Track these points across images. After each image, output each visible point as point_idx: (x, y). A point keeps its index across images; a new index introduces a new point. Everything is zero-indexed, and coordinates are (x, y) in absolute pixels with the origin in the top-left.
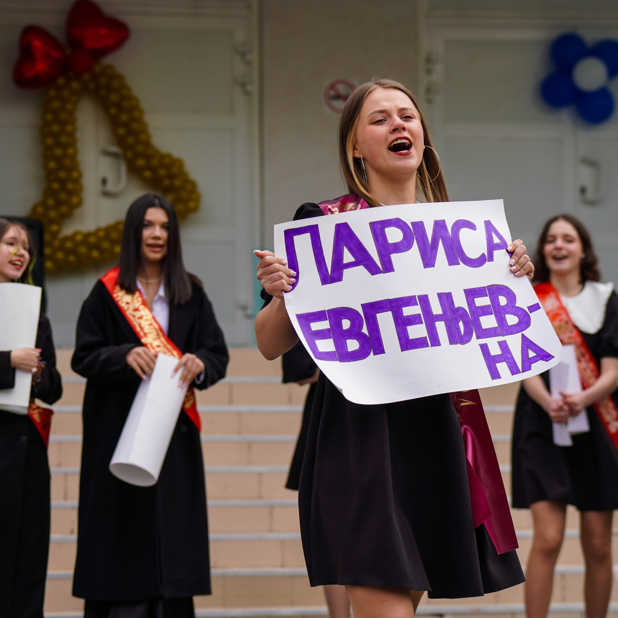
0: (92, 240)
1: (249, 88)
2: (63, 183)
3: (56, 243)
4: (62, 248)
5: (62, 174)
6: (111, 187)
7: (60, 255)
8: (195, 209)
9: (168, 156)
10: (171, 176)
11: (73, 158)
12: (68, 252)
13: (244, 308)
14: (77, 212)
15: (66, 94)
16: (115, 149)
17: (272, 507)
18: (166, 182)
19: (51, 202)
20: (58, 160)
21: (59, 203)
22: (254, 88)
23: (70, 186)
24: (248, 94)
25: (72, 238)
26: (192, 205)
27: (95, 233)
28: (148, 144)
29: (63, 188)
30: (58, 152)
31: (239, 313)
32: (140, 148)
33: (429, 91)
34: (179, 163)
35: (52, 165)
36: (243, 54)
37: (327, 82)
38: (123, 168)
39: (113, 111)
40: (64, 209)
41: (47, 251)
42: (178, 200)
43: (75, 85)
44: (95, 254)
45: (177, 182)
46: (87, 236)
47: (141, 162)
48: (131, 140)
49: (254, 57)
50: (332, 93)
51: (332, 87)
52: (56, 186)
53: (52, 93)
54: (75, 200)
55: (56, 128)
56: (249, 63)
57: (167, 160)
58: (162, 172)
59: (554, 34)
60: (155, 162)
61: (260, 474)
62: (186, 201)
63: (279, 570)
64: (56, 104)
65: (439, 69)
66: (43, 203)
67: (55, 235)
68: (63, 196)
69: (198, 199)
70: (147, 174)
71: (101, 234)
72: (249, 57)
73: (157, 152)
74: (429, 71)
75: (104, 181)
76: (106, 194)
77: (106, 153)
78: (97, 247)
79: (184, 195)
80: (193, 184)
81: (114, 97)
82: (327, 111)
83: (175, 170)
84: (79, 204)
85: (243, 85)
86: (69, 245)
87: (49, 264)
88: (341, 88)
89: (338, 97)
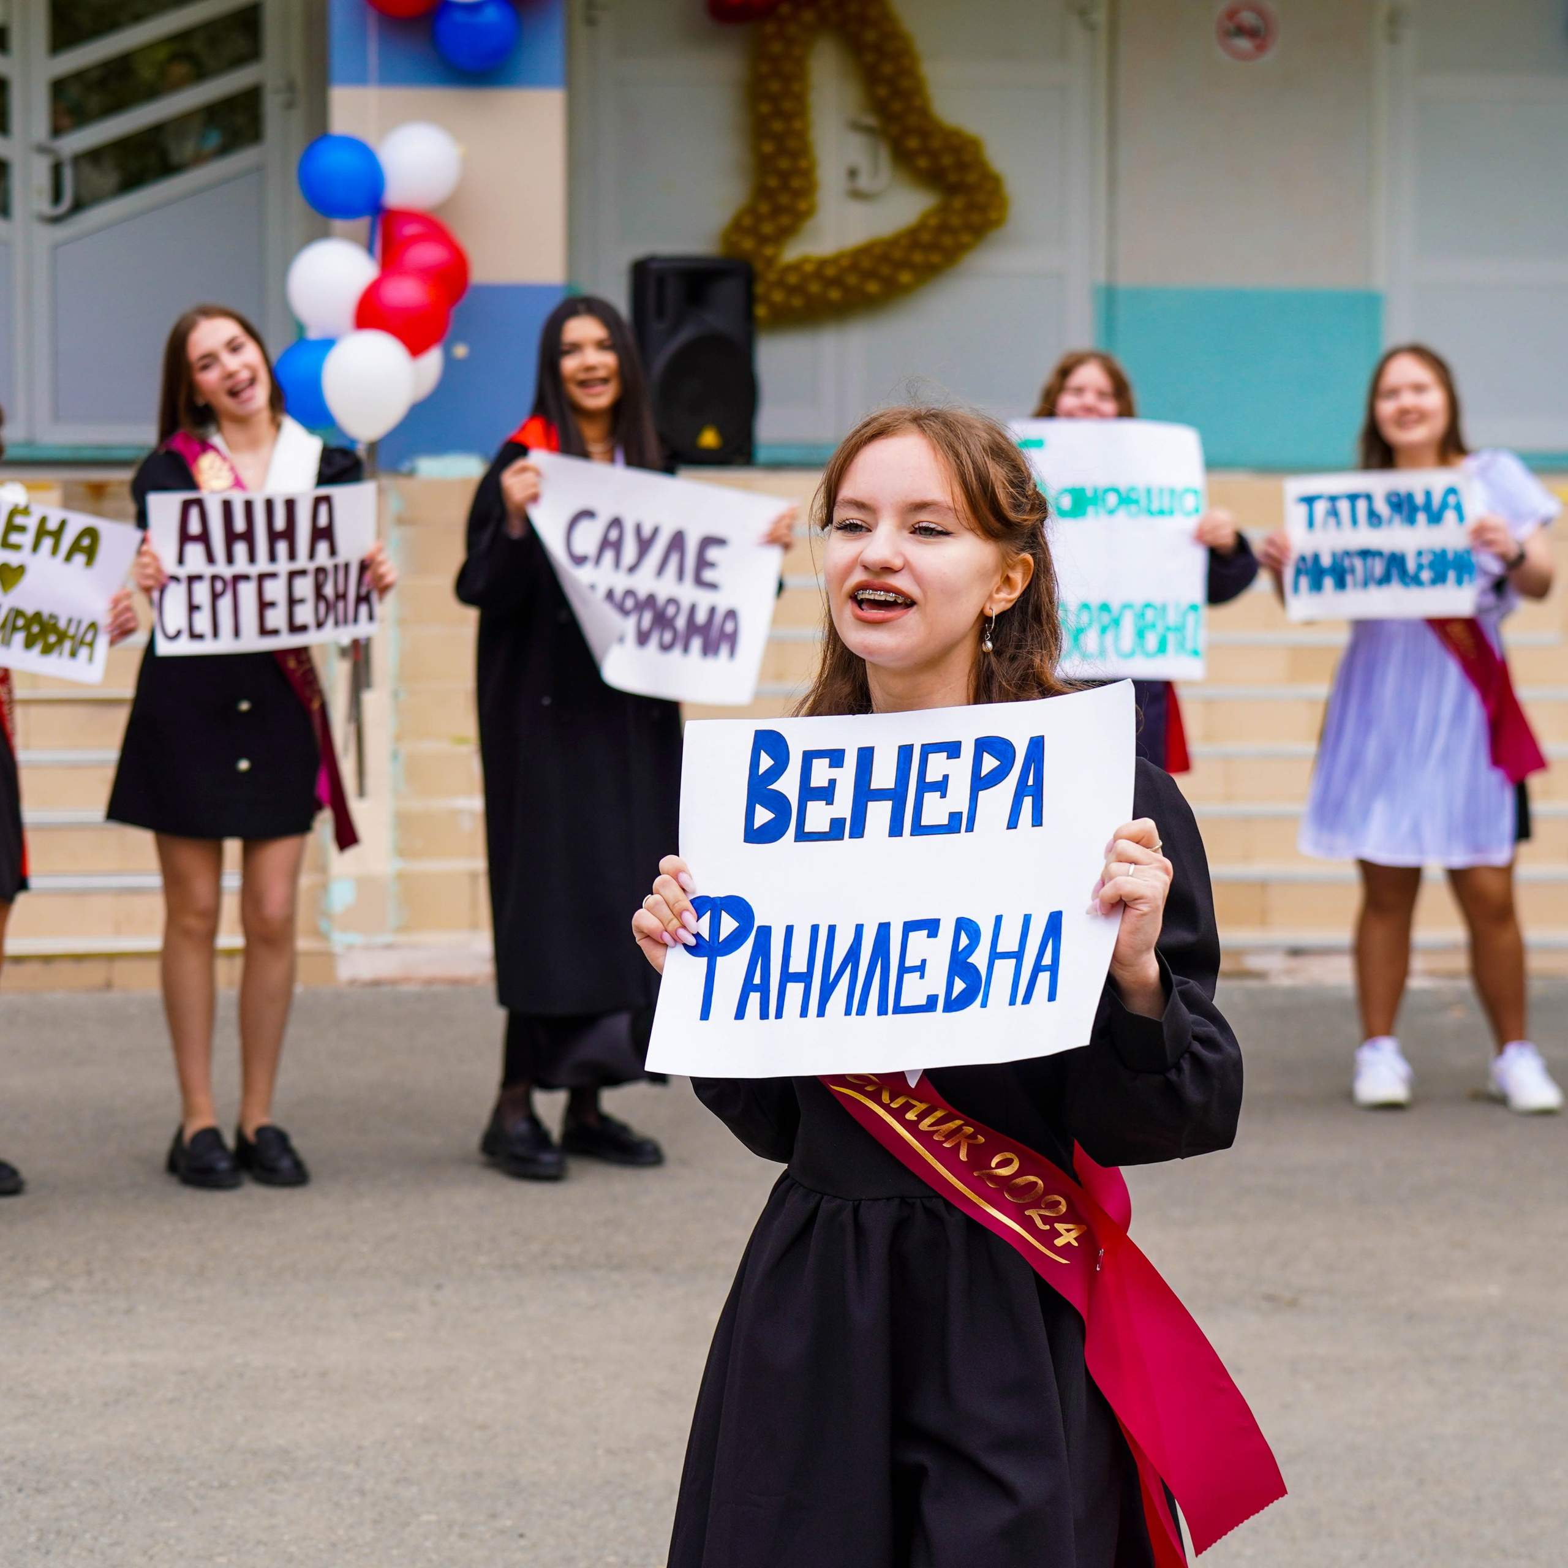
0: (830, 271)
1: (1092, 17)
2: (785, 177)
3: (772, 276)
4: (781, 283)
5: (784, 164)
6: (864, 182)
7: (778, 296)
8: (998, 222)
9: (958, 132)
10: (962, 166)
11: (802, 136)
12: (792, 290)
14: (809, 225)
15: (792, 30)
16: (871, 120)
18: (953, 177)
19: (764, 208)
20: (779, 139)
21: (777, 211)
22: (1100, 16)
23: (796, 183)
24: (1091, 27)
25: (796, 267)
26: (993, 215)
27: (834, 260)
28: (924, 112)
29: (785, 186)
30: (778, 126)
32: (913, 120)
33: (1392, 20)
34: (974, 145)
35: (768, 147)
37: (1223, 8)
38: (884, 155)
39: (869, 58)
40: (785, 220)
41: (760, 289)
42: (971, 207)
43: (808, 16)
44: (835, 294)
45: (972, 178)
46: (823, 263)
47: (913, 143)
48: (897, 106)
50: (1231, 26)
51: (1232, 14)
52: (773, 182)
53: (770, 28)
54: (802, 206)
55: (775, 86)
57: (955, 140)
58: (947, 160)
60: (936, 143)
62: (983, 209)
64: (776, 47)
66: (751, 210)
67: (770, 262)
68: (784, 199)
69: (1003, 206)
70: (923, 163)
71: (845, 262)
73: (938, 127)
75: (853, 173)
76: (857, 195)
77: (857, 127)
78: (837, 282)
79: (981, 198)
80: (997, 181)
81: (870, 36)
82: (1222, 55)
83: (967, 157)
84: (809, 212)
85: (1082, 12)
86: (793, 279)
87: (761, 311)
88: (1248, 18)
89: (1241, 31)
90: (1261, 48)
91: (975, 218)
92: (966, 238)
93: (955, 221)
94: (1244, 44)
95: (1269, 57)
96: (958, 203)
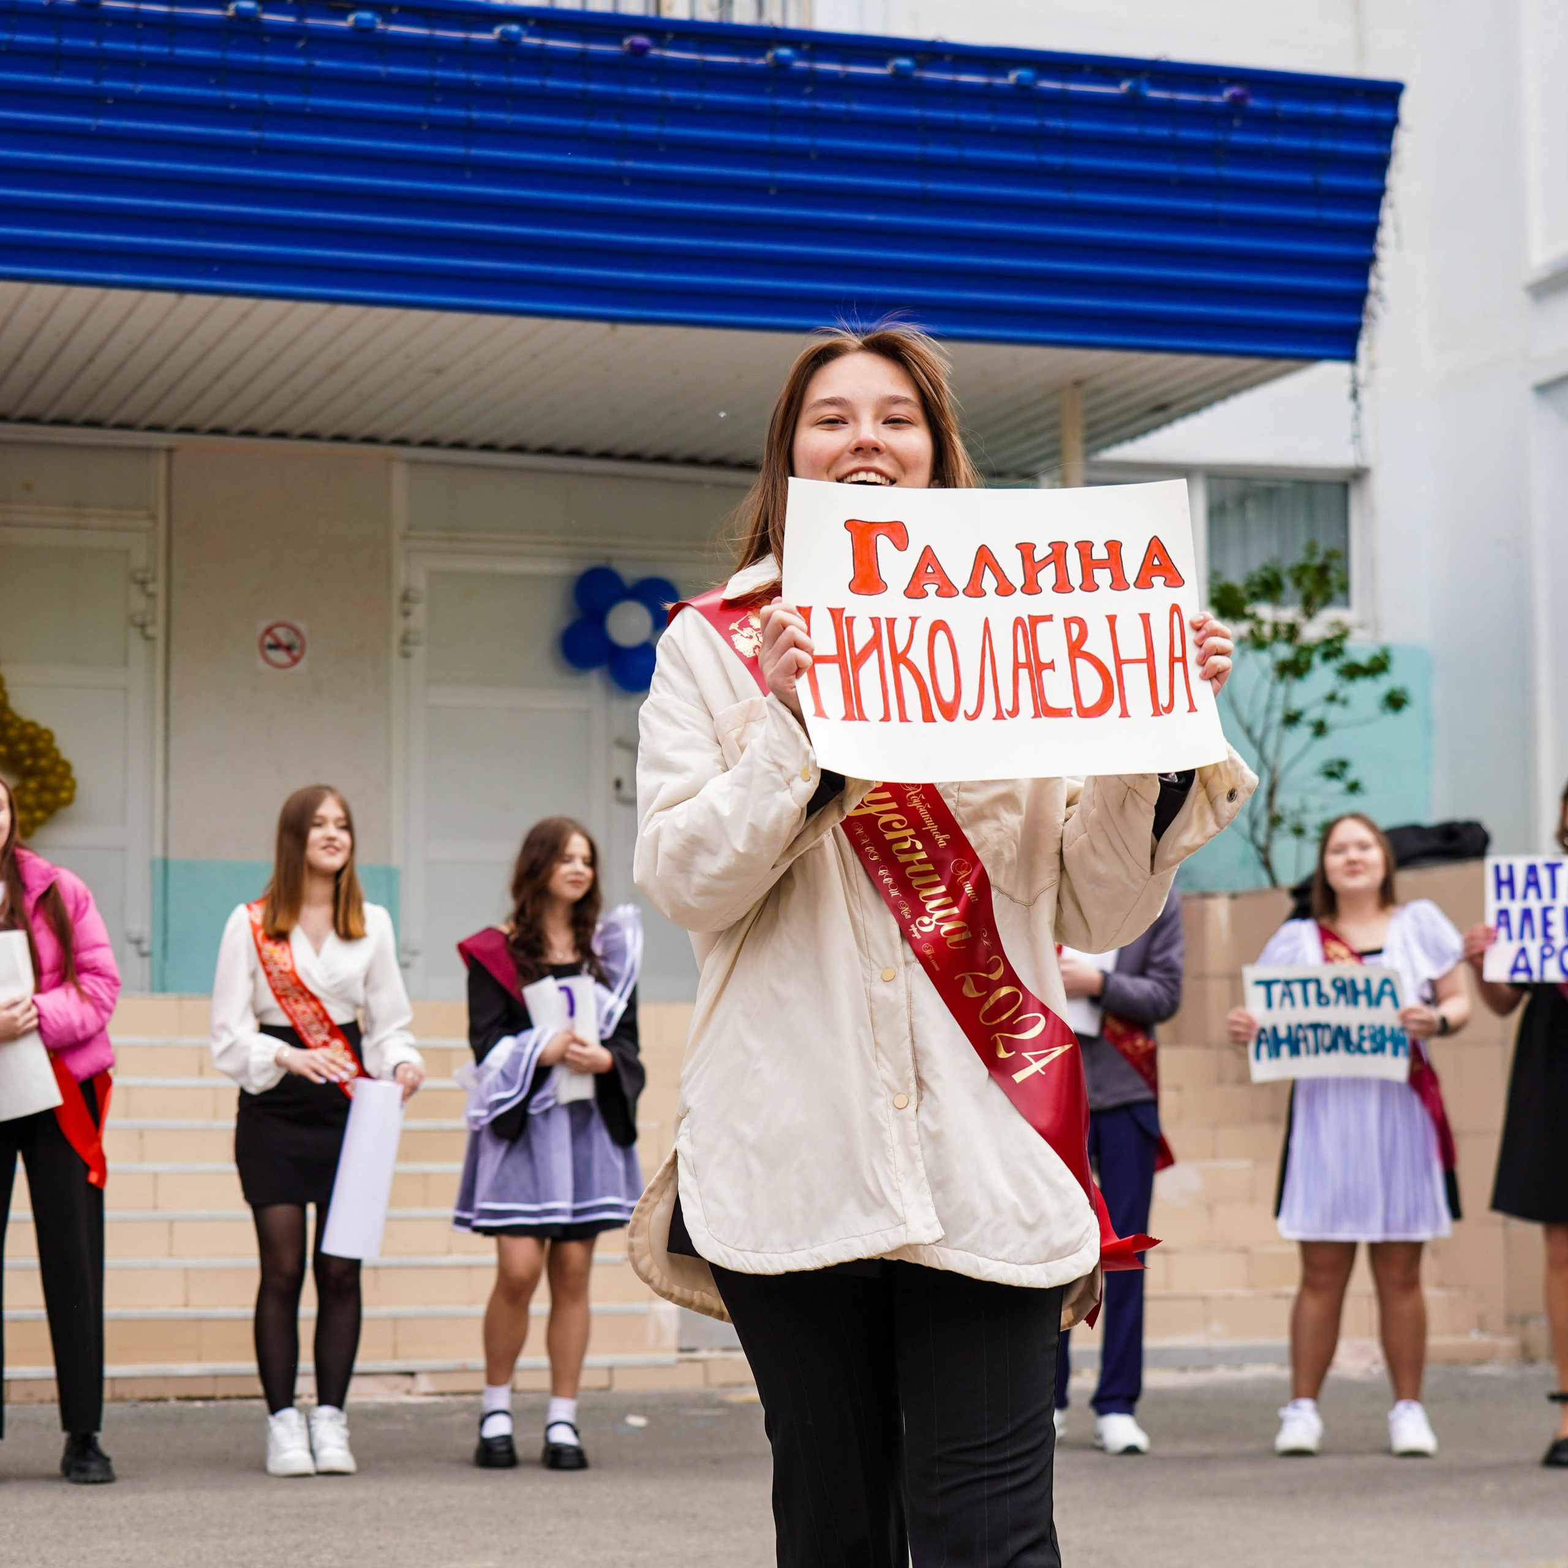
1: (150, 631)
8: (69, 802)
9: (33, 724)
10: (36, 754)
13: (138, 942)
17: (171, 1222)
18: (28, 762)
22: (157, 630)
24: (148, 638)
26: (64, 795)
31: (131, 949)
33: (405, 641)
34: (47, 736)
36: (143, 583)
37: (263, 626)
42: (43, 787)
45: (44, 763)
49: (158, 588)
50: (269, 640)
51: (269, 631)
56: (152, 596)
57: (30, 730)
58: (23, 747)
59: (580, 567)
60: (12, 733)
61: (156, 1175)
62: (55, 790)
63: (180, 1311)
65: (419, 610)
69: (72, 788)
72: (151, 587)
73: (16, 718)
74: (406, 614)
79: (52, 780)
80: (67, 766)
82: (261, 664)
83: (41, 745)
85: (143, 626)
88: (282, 634)
89: (277, 646)
90: (295, 660)
91: (47, 797)
92: (39, 814)
93: (30, 799)
94: (280, 656)
95: (301, 666)
96: (32, 784)
